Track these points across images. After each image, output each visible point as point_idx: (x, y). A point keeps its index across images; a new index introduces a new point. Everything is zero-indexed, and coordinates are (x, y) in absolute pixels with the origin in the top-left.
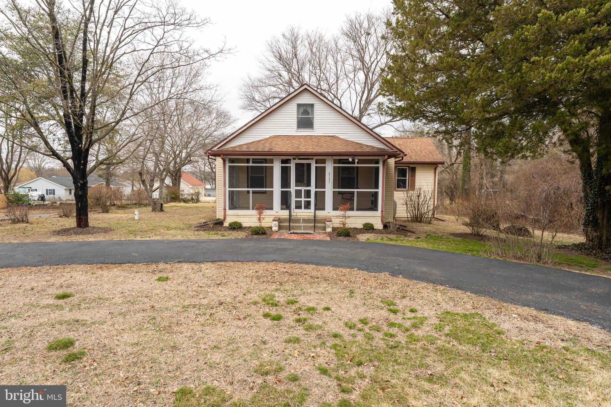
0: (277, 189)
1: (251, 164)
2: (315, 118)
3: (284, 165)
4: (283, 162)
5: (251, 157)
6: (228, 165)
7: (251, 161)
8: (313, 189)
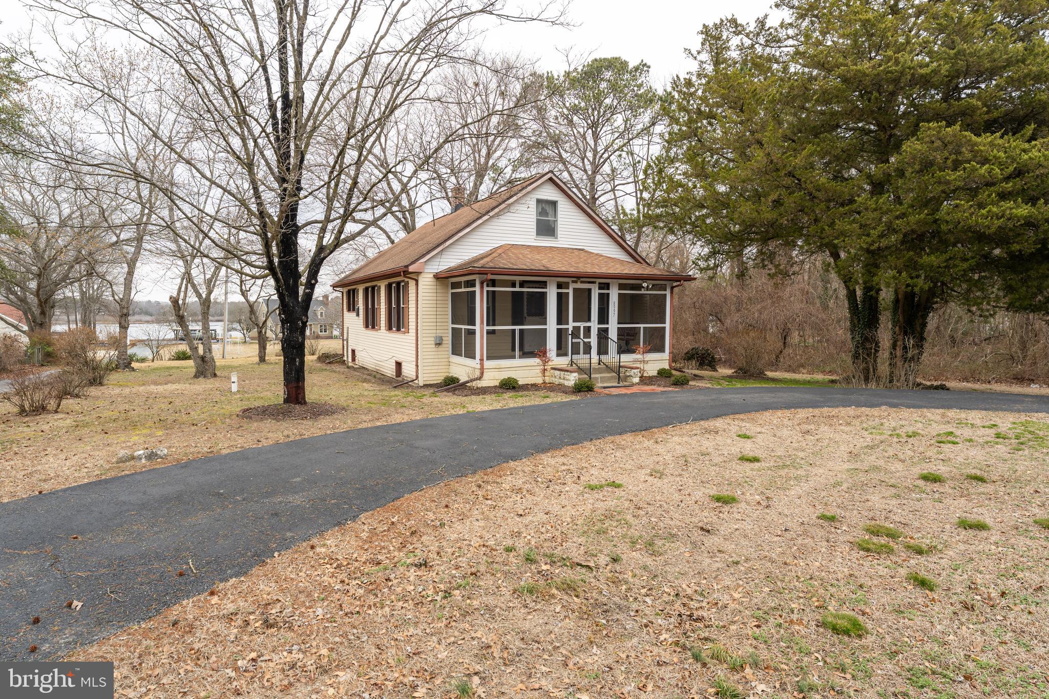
0: (552, 326)
1: (517, 289)
2: (559, 222)
3: (560, 291)
4: (560, 286)
5: (518, 279)
6: (486, 289)
7: (517, 285)
8: (594, 325)
